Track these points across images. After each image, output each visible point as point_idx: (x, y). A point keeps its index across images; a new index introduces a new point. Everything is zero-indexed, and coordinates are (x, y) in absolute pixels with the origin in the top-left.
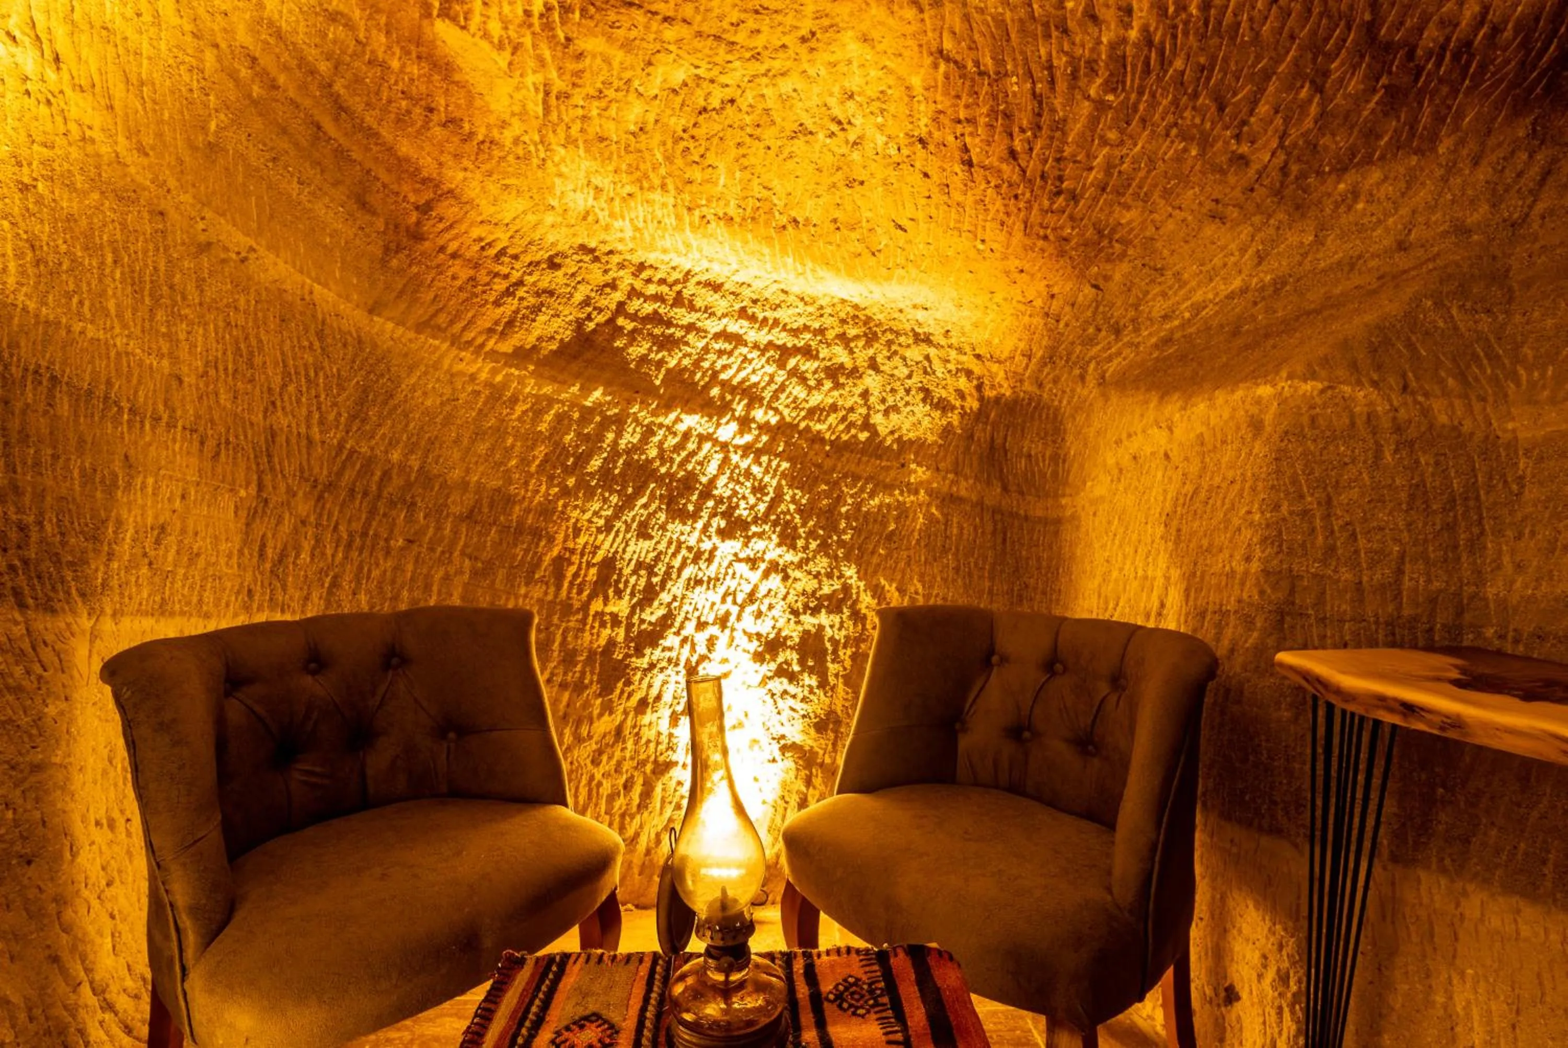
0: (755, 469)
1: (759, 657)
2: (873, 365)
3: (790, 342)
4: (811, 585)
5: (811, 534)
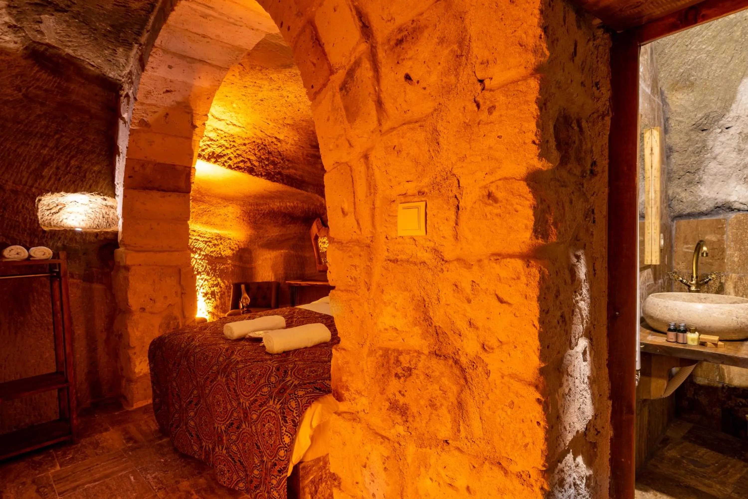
0: (202, 263)
1: (204, 296)
2: (221, 243)
3: (207, 240)
4: (212, 282)
5: (212, 273)
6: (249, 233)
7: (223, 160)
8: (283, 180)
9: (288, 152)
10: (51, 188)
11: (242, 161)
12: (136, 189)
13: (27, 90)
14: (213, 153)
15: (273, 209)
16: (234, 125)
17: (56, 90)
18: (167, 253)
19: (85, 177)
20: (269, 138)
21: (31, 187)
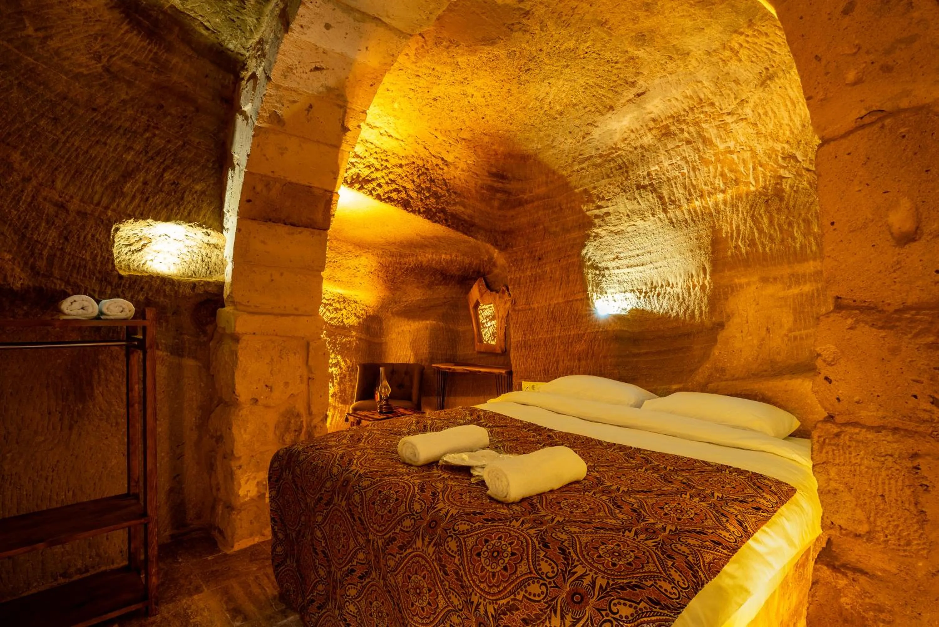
6: (382, 295)
7: (370, 186)
8: (446, 220)
9: (457, 181)
10: (134, 211)
11: (396, 190)
12: (254, 220)
13: (108, 61)
14: (358, 175)
15: (421, 262)
16: (390, 136)
17: (151, 63)
18: (292, 317)
19: (182, 198)
20: (433, 159)
21: (107, 208)
